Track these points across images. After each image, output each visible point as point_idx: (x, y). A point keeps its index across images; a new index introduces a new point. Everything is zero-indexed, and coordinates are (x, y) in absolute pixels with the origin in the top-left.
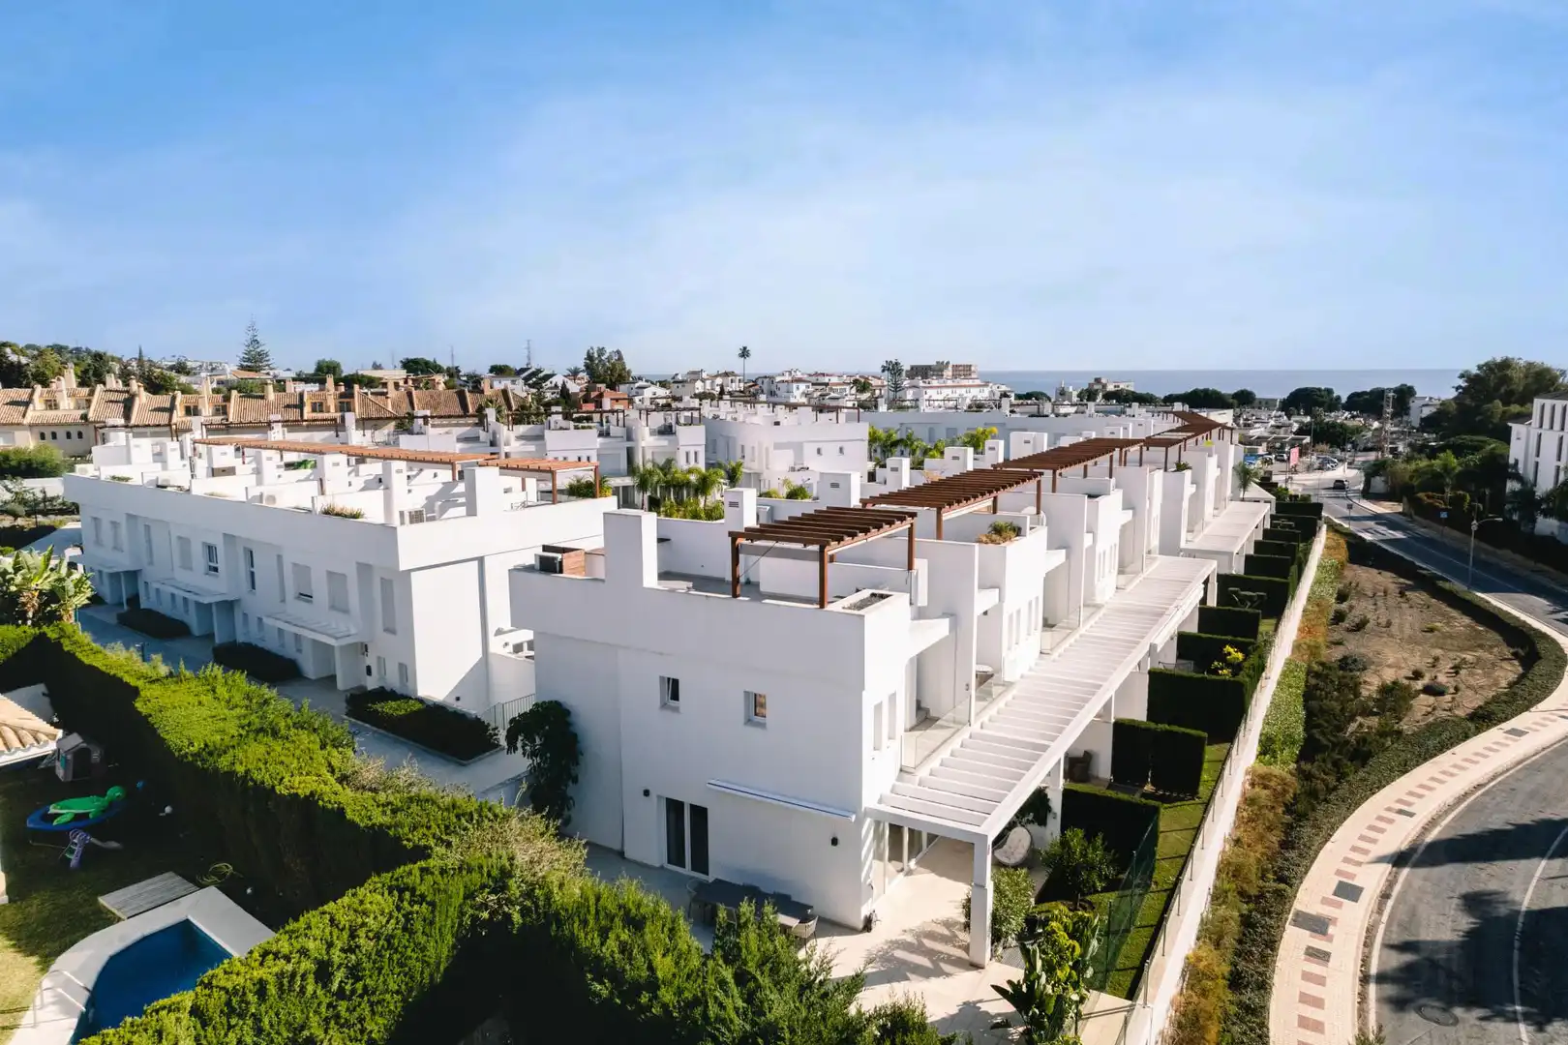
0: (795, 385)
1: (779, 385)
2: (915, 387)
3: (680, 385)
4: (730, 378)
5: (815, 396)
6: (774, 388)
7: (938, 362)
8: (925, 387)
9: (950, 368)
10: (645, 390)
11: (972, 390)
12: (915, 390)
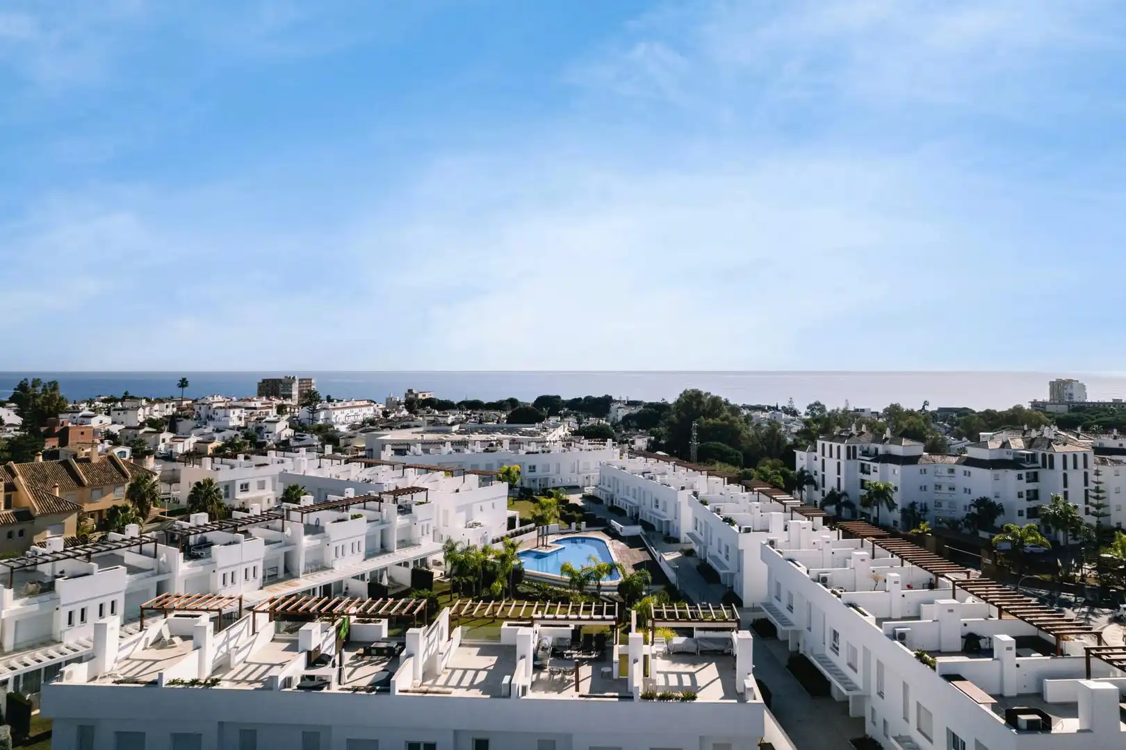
0: (232, 411)
1: (217, 411)
2: (324, 409)
3: (122, 412)
4: (165, 404)
5: (252, 420)
6: (211, 413)
7: (286, 377)
8: (333, 409)
9: (297, 382)
10: (92, 419)
11: (363, 409)
12: (325, 411)
